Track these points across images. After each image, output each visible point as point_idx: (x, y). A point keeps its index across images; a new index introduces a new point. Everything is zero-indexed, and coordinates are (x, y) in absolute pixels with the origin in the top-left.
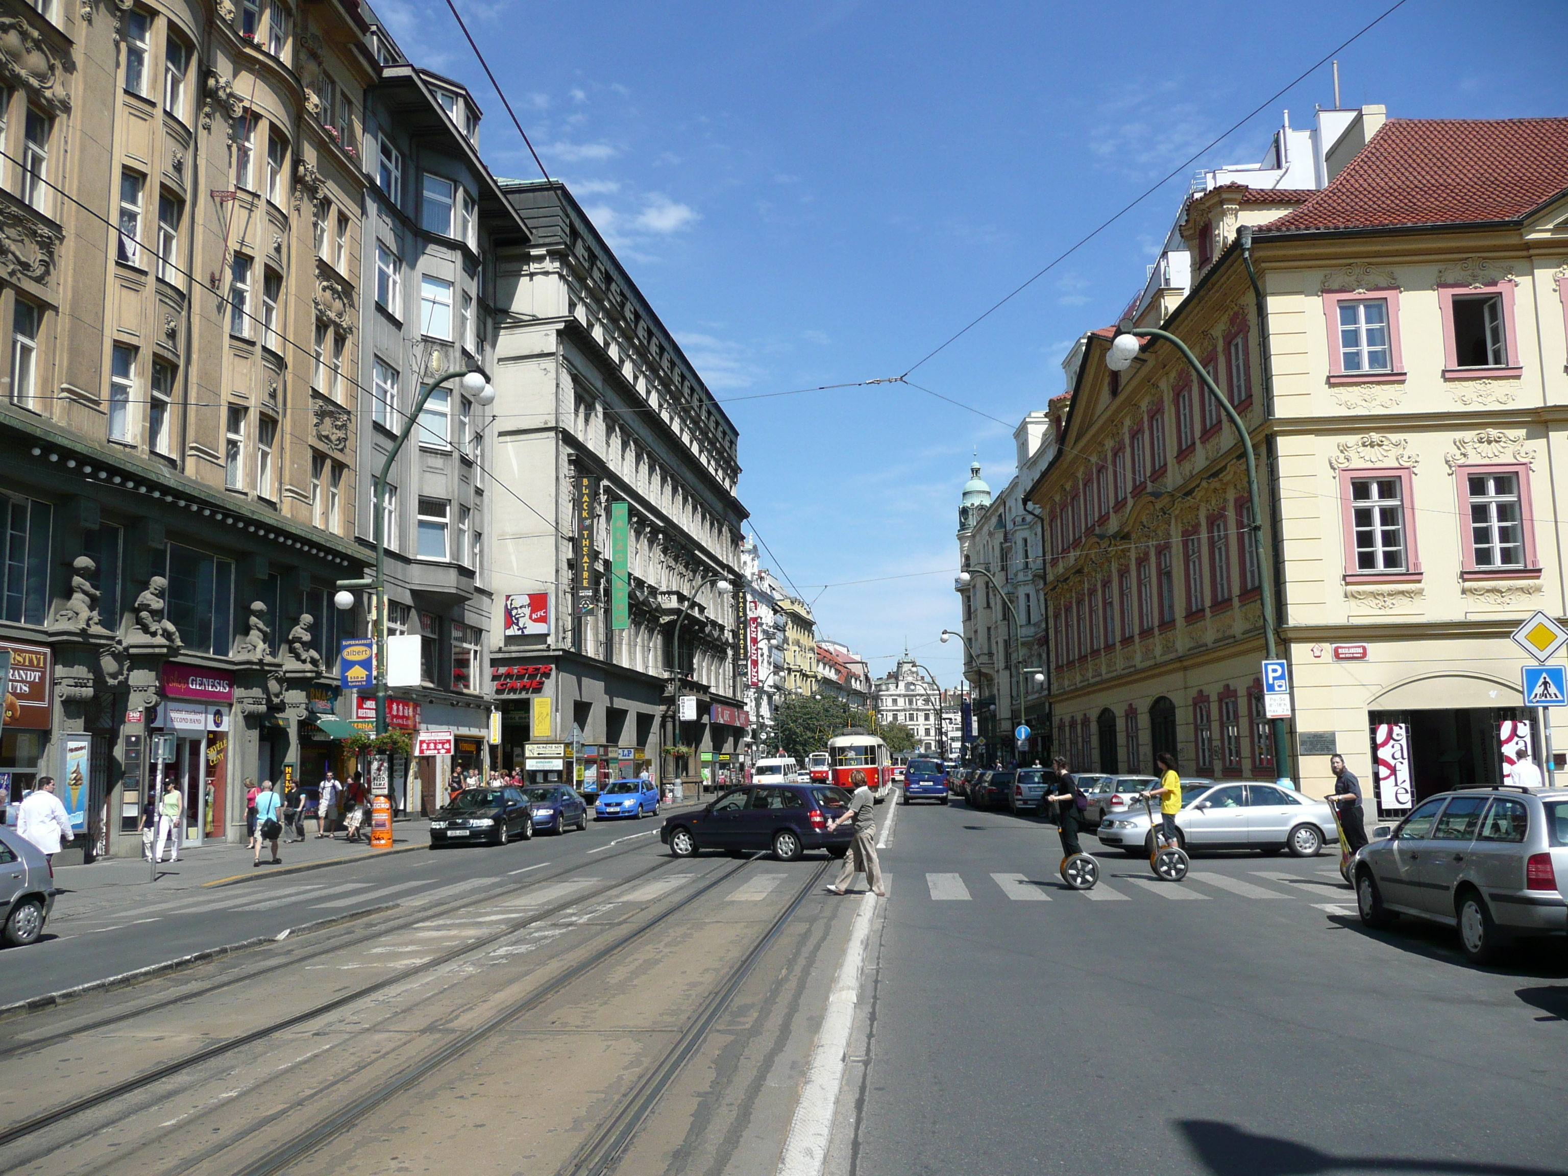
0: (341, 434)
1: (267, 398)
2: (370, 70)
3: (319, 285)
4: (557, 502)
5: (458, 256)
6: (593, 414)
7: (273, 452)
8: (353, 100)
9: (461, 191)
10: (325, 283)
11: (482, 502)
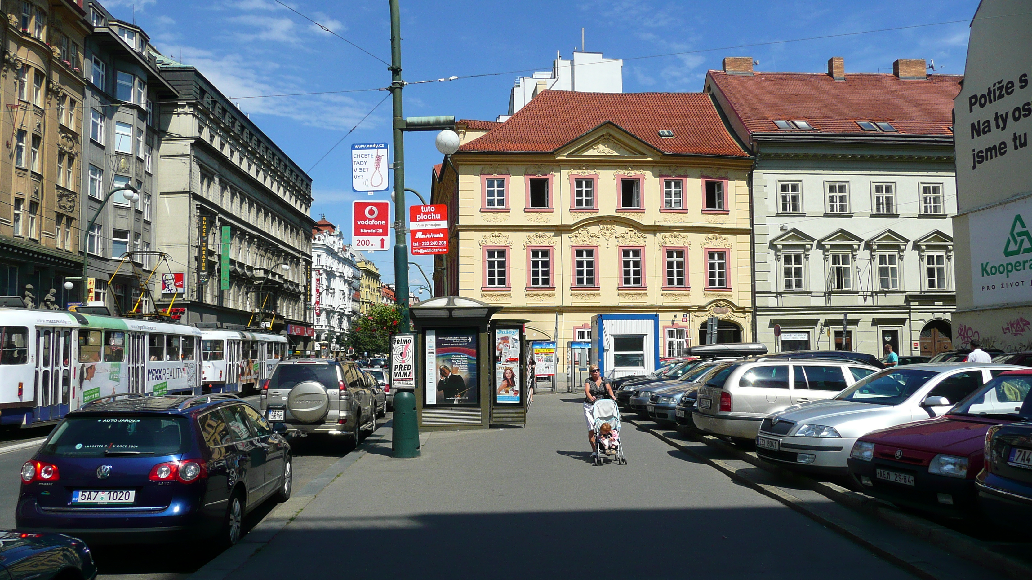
0: (71, 204)
1: (33, 194)
2: (87, 29)
3: (60, 136)
4: (189, 229)
5: (135, 112)
6: (212, 183)
7: (36, 218)
8: (79, 44)
9: (137, 79)
10: (63, 135)
11: (150, 228)
